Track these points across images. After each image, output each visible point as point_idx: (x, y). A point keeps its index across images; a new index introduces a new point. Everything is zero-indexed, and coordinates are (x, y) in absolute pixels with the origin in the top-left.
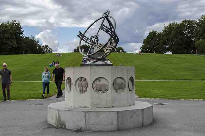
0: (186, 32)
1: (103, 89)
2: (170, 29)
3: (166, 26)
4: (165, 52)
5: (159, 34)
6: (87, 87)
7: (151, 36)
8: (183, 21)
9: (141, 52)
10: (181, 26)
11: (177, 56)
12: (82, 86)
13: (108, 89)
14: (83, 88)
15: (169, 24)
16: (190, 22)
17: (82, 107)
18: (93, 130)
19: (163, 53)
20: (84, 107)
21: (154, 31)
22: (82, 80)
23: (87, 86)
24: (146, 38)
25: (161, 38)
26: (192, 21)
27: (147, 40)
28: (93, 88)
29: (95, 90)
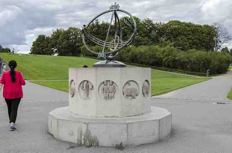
0: (72, 37)
1: (133, 94)
2: (58, 35)
3: (54, 31)
4: (53, 54)
5: (48, 38)
6: (115, 93)
7: (40, 39)
8: (69, 28)
9: (31, 53)
10: (68, 32)
11: (70, 59)
12: (109, 91)
13: (138, 94)
14: (110, 93)
15: (56, 29)
16: (75, 29)
17: (109, 117)
18: (136, 144)
19: (51, 55)
20: (111, 117)
21: (43, 35)
22: (108, 84)
23: (115, 91)
24: (35, 41)
25: (50, 41)
26: (77, 29)
27: (36, 42)
28: (123, 93)
29: (125, 95)
